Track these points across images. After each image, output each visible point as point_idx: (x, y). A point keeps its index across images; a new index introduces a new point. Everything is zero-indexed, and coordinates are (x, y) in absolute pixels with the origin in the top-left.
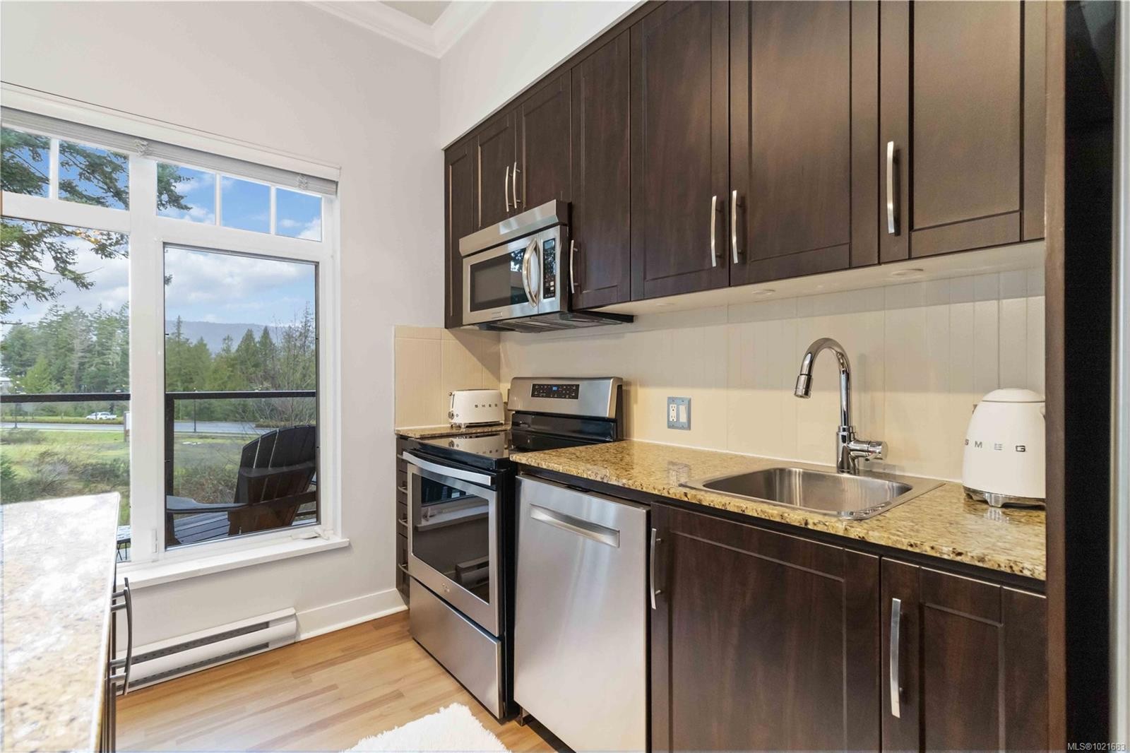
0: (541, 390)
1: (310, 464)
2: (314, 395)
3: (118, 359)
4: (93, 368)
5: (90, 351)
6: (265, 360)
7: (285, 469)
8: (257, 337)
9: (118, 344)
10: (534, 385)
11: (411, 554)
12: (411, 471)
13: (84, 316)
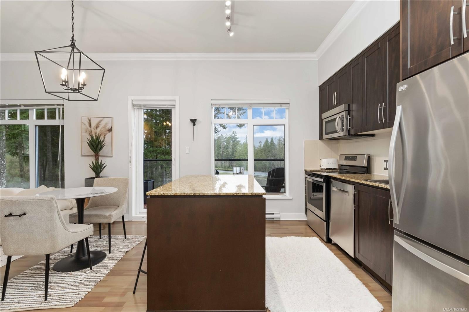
0: (347, 158)
1: (283, 178)
2: (284, 160)
3: (231, 150)
4: (225, 153)
5: (224, 148)
6: (272, 149)
7: (277, 178)
8: (269, 141)
9: (231, 146)
10: (345, 157)
11: (307, 202)
12: (307, 179)
13: (223, 137)
